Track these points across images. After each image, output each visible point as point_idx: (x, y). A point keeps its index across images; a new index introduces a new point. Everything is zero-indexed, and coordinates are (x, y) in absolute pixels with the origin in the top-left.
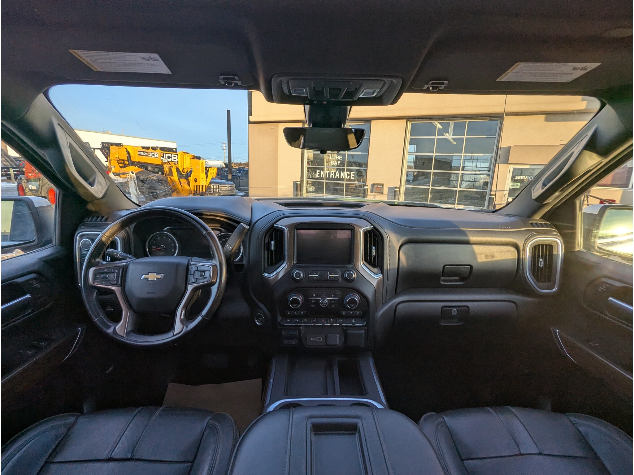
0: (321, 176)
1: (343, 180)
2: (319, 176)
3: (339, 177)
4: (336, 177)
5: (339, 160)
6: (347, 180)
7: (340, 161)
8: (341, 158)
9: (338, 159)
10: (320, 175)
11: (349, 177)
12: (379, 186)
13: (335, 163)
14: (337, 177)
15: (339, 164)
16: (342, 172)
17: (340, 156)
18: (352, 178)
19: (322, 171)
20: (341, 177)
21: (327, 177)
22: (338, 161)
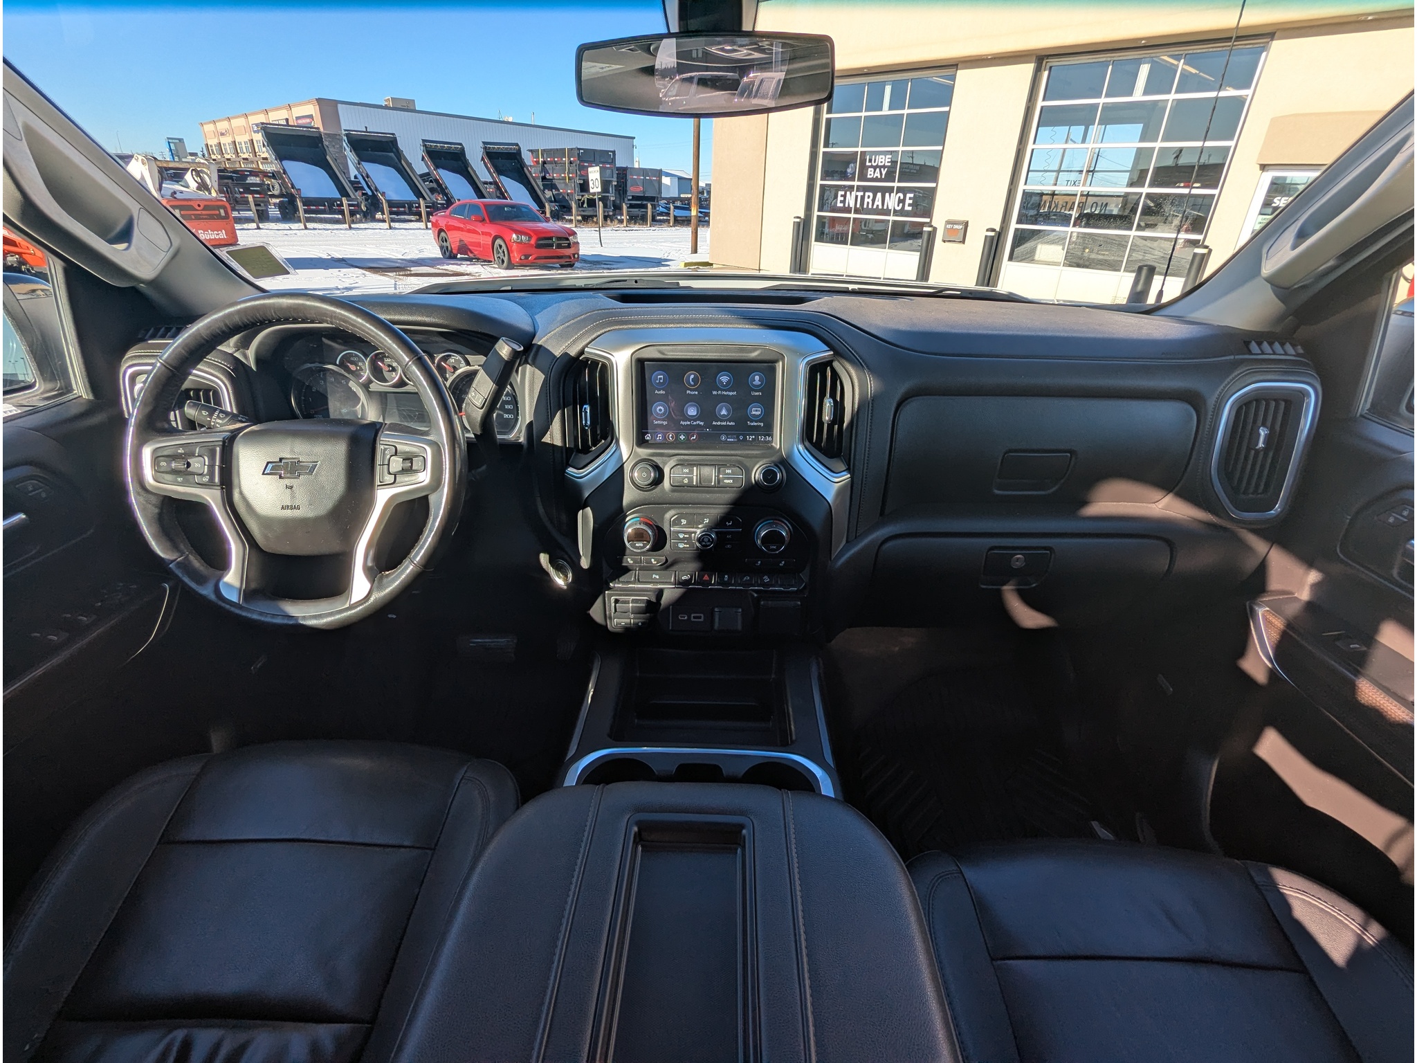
0: (847, 205)
1: (887, 212)
2: (842, 205)
3: (880, 207)
4: (875, 207)
5: (884, 167)
6: (896, 213)
7: (886, 169)
8: (888, 162)
9: (882, 164)
10: (843, 202)
11: (901, 205)
12: (956, 227)
13: (876, 175)
14: (878, 206)
15: (883, 177)
16: (887, 195)
17: (888, 156)
18: (908, 208)
19: (848, 193)
20: (885, 207)
21: (858, 206)
22: (882, 169)
